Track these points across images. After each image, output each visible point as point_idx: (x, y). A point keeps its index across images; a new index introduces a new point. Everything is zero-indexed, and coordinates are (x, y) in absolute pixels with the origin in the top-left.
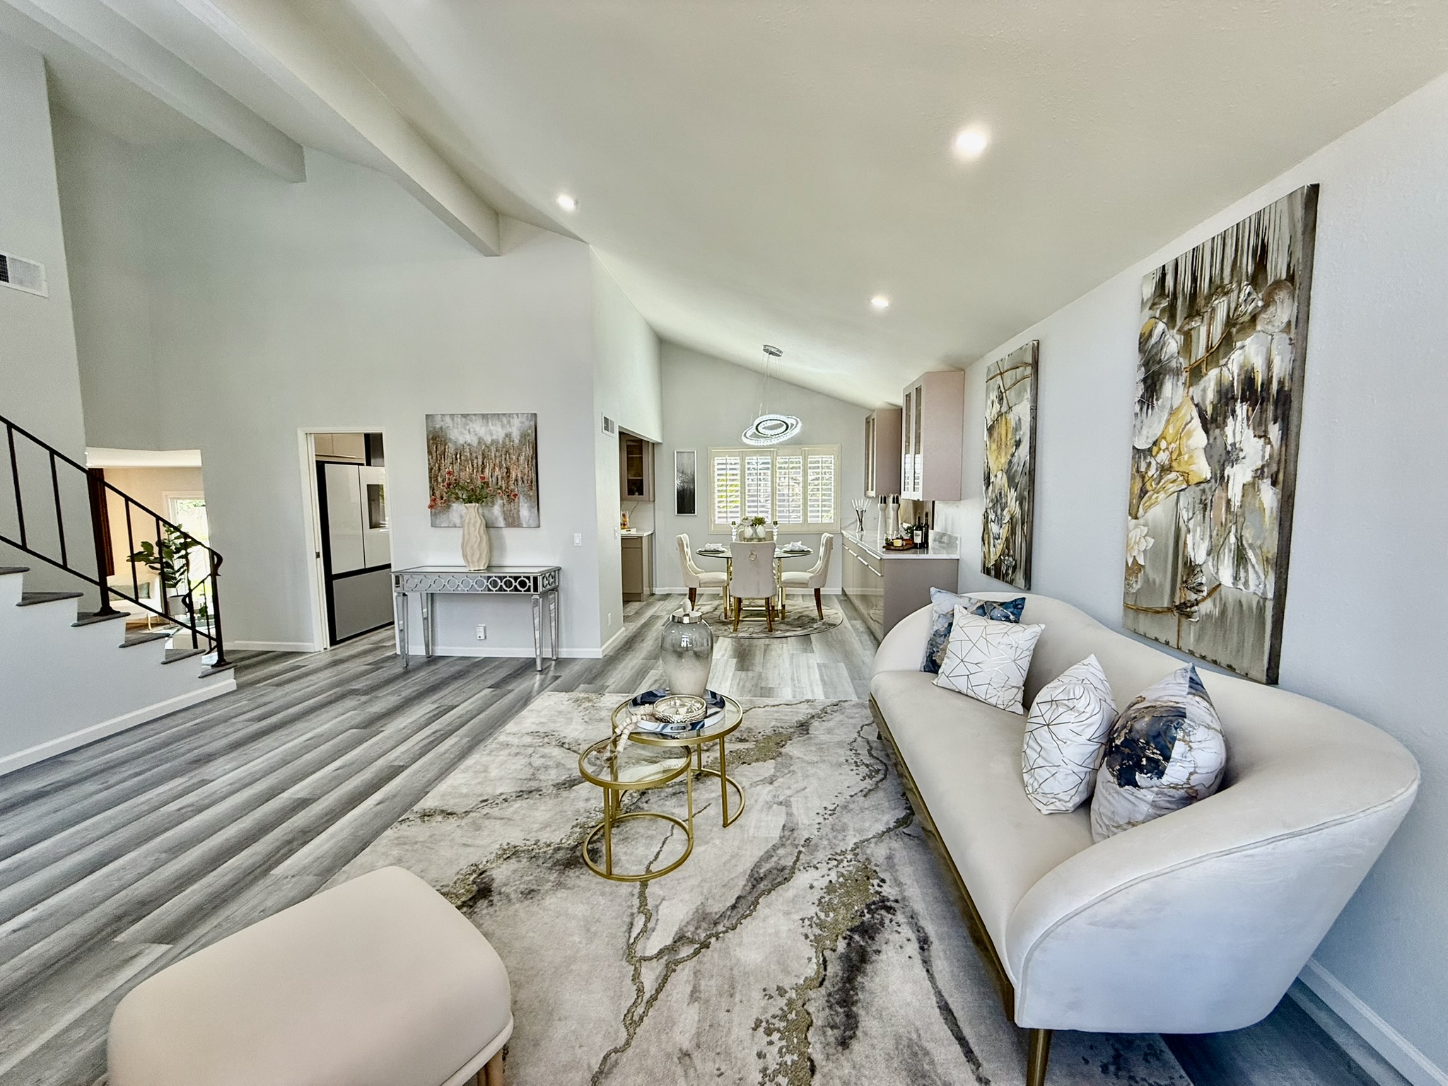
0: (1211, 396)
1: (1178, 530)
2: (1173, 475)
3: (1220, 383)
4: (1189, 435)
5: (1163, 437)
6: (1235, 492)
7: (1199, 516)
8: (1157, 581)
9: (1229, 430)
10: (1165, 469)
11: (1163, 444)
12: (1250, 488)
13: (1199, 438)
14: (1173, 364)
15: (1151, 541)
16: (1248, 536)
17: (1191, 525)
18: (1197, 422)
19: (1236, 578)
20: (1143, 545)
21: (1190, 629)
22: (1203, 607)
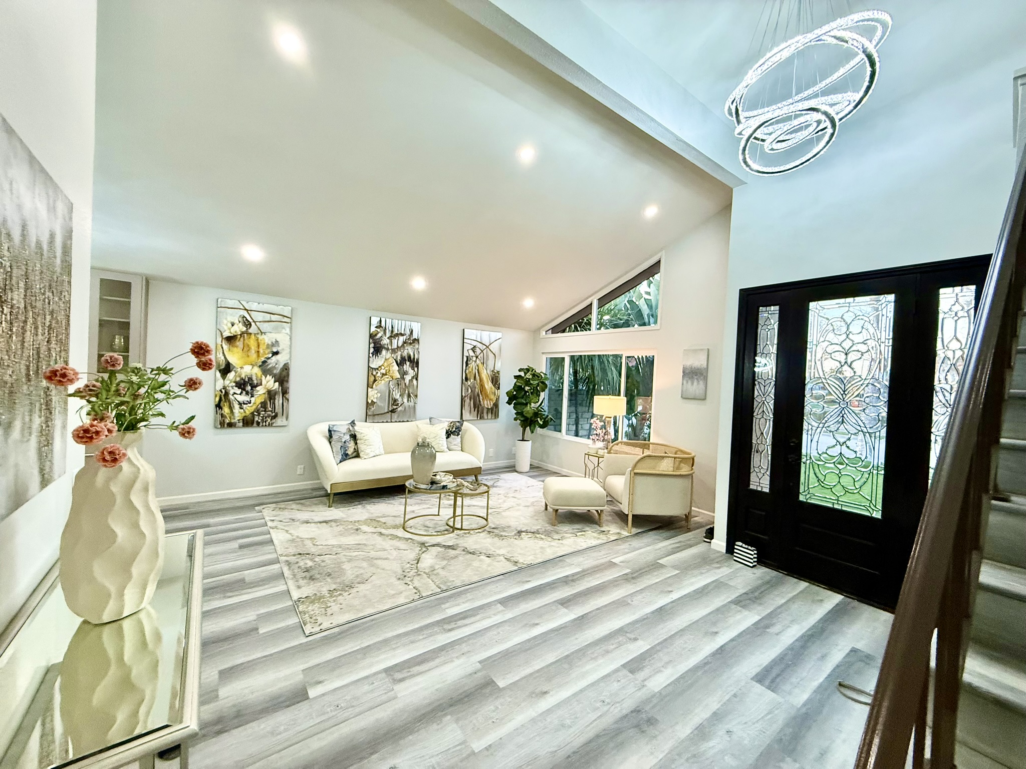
0: (399, 358)
1: (390, 391)
2: (387, 376)
3: (401, 355)
4: (393, 366)
5: (382, 365)
6: (407, 381)
7: (397, 387)
8: (383, 405)
9: (405, 367)
10: (383, 375)
11: (383, 367)
12: (411, 381)
13: (396, 368)
14: (386, 346)
15: (379, 395)
16: (411, 391)
17: (394, 389)
18: (395, 363)
19: (408, 400)
20: (376, 396)
21: (395, 416)
22: (399, 409)
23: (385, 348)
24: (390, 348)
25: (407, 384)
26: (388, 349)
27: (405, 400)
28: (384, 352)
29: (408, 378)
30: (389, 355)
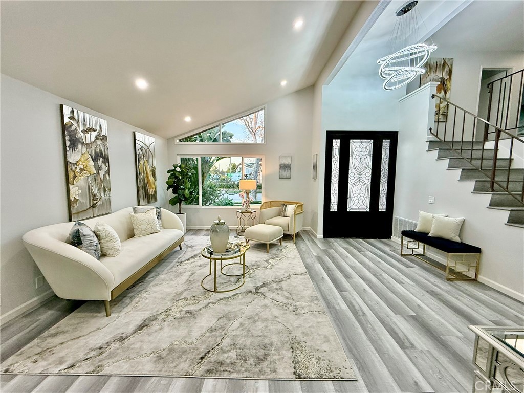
0: (93, 153)
1: (89, 186)
2: (85, 172)
3: (95, 150)
4: (89, 161)
5: (80, 160)
6: (102, 176)
7: (94, 182)
8: (84, 202)
9: (99, 162)
10: (82, 170)
11: (80, 163)
12: (105, 176)
13: (92, 163)
15: (80, 191)
16: (105, 185)
17: (93, 184)
18: (90, 159)
19: (104, 194)
20: (77, 193)
21: (96, 210)
22: (98, 204)
23: (80, 142)
24: (85, 142)
25: (102, 178)
26: (83, 144)
27: (102, 195)
28: (80, 146)
29: (102, 173)
30: (84, 150)
